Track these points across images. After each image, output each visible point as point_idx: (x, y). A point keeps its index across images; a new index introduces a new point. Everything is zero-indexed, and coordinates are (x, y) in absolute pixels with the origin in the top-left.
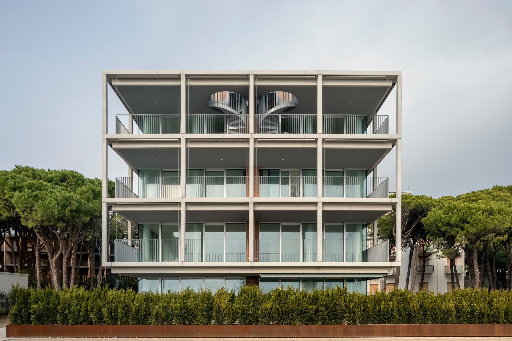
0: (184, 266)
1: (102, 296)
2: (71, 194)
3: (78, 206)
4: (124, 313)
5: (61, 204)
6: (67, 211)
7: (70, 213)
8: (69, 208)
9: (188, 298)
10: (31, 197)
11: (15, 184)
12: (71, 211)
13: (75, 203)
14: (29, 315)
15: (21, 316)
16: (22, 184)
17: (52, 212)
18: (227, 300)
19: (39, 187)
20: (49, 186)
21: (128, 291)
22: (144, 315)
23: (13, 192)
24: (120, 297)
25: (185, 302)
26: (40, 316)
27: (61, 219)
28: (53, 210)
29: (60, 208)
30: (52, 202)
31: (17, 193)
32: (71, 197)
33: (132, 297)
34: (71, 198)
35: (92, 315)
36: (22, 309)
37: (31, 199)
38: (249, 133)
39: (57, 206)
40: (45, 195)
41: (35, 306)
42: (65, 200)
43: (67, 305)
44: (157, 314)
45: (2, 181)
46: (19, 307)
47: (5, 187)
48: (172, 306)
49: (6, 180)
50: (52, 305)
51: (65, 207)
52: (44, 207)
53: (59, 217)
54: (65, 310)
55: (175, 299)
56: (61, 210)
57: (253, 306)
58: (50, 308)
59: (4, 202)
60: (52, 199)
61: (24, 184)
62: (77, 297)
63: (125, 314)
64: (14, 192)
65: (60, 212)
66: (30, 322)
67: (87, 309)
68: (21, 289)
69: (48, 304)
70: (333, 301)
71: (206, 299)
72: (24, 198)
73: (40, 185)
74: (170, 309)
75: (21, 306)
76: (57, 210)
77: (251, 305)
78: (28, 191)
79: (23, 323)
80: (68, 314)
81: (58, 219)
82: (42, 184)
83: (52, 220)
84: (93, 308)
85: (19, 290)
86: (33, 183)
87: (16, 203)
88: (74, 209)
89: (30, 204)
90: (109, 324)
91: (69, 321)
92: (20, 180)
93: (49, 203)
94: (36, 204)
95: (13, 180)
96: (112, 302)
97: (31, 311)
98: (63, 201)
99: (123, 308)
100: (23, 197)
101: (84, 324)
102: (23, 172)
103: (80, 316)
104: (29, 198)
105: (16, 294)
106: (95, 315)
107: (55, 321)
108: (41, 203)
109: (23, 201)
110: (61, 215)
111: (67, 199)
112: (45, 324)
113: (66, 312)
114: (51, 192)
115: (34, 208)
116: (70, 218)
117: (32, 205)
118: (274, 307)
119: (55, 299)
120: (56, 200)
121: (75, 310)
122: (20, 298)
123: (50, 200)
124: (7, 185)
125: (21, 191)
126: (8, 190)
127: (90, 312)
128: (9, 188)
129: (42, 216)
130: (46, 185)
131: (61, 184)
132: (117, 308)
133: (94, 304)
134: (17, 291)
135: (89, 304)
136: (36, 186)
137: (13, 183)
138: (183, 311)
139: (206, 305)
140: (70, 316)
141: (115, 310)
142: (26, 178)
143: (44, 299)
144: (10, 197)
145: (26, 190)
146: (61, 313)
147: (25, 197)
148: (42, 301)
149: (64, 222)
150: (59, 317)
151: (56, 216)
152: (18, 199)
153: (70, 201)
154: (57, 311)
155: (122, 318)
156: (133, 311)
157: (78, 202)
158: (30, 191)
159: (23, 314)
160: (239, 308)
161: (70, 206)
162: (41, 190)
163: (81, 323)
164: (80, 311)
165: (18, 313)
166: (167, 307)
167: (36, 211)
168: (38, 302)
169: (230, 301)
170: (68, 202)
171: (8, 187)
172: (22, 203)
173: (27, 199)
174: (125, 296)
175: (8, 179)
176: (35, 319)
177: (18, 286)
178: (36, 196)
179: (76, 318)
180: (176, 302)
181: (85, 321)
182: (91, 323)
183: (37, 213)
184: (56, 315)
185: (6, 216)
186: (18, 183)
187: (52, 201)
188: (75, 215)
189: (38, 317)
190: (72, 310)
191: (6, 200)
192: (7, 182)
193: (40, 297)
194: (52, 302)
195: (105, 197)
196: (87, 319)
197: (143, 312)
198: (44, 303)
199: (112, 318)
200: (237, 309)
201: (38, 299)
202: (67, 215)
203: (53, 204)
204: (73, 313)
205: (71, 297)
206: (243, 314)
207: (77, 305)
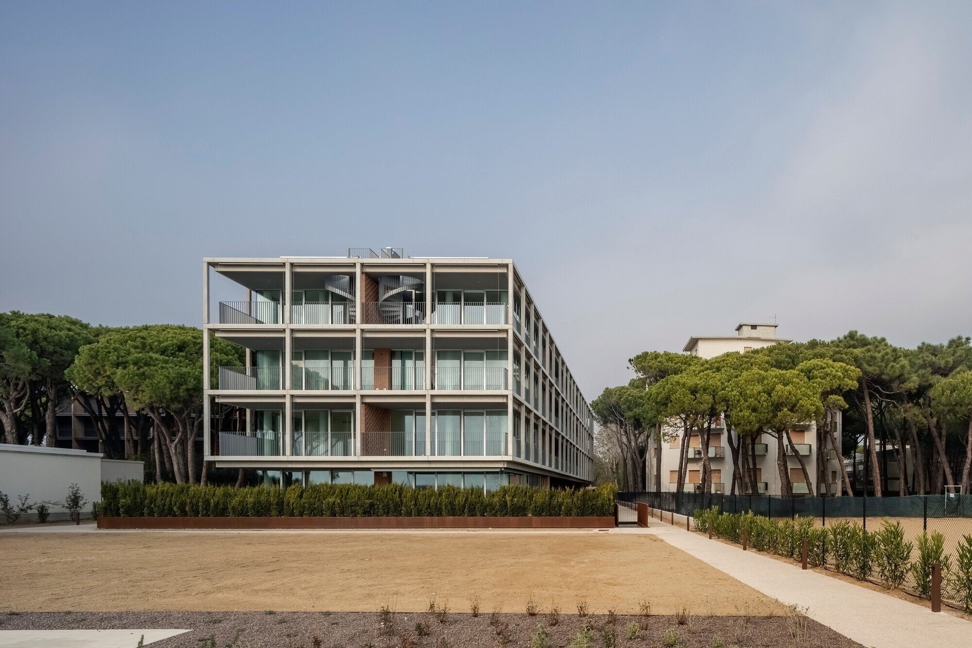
0: (289, 460)
1: (185, 492)
2: (188, 369)
3: (197, 384)
4: (205, 506)
5: (174, 382)
6: (181, 390)
7: (185, 393)
8: (184, 387)
9: (262, 493)
10: (137, 375)
11: (118, 359)
12: (187, 390)
13: (192, 381)
14: (118, 509)
15: (111, 510)
16: (127, 359)
17: (163, 392)
18: (296, 495)
19: (147, 362)
20: (160, 361)
21: (209, 487)
22: (222, 509)
23: (115, 369)
24: (201, 492)
25: (259, 497)
26: (127, 509)
27: (175, 399)
28: (164, 390)
29: (172, 387)
30: (162, 381)
31: (119, 371)
32: (186, 373)
33: (212, 492)
34: (187, 375)
35: (175, 509)
36: (111, 503)
37: (136, 377)
38: (355, 323)
39: (168, 385)
40: (154, 372)
41: (123, 501)
42: (179, 378)
43: (153, 500)
44: (233, 508)
45: (102, 355)
46: (108, 501)
47: (106, 363)
48: (247, 501)
49: (108, 354)
50: (139, 500)
51: (178, 385)
52: (153, 386)
53: (172, 397)
54: (151, 505)
55: (251, 494)
56: (174, 389)
57: (319, 501)
58: (137, 502)
59: (106, 379)
60: (162, 377)
61: (129, 358)
62: (163, 492)
63: (206, 508)
64: (117, 368)
65: (173, 392)
66: (119, 515)
67: (171, 504)
68: (110, 486)
69: (136, 499)
70: (388, 497)
71: (277, 495)
72: (129, 377)
73: (149, 359)
74: (245, 504)
75: (110, 500)
76: (168, 390)
77: (317, 500)
78: (133, 368)
79: (112, 516)
80: (153, 507)
81: (171, 398)
82: (151, 358)
83: (164, 401)
84: (176, 502)
85: (109, 487)
86: (140, 357)
87: (119, 382)
88: (190, 387)
89: (136, 383)
90: (191, 516)
91: (155, 514)
92: (125, 353)
93: (159, 382)
94: (143, 382)
95: (116, 353)
96: (194, 497)
97: (120, 505)
98: (177, 379)
99: (204, 503)
100: (127, 375)
101: (168, 517)
102: (129, 342)
103: (165, 509)
104: (134, 376)
105: (105, 489)
106: (178, 508)
107: (142, 514)
108: (148, 382)
109: (128, 380)
110: (174, 395)
111: (182, 376)
112: (132, 516)
113: (152, 506)
114: (163, 368)
115: (140, 389)
116: (187, 397)
117: (137, 385)
118: (336, 502)
119: (142, 494)
120: (168, 377)
121: (160, 503)
122: (109, 494)
123: (160, 379)
124: (109, 361)
125: (125, 368)
126: (109, 367)
127: (174, 506)
128: (111, 364)
129: (151, 397)
130: (156, 359)
131: (179, 354)
132: (198, 502)
133: (178, 498)
134: (107, 487)
135: (173, 499)
136: (144, 361)
137: (115, 358)
138: (257, 505)
139: (276, 500)
140: (155, 509)
141: (196, 504)
142: (132, 350)
143: (132, 494)
144: (112, 374)
145: (132, 366)
146: (148, 507)
147: (129, 375)
148: (130, 496)
149: (179, 402)
150: (146, 511)
151: (168, 397)
152: (122, 378)
153: (186, 378)
154: (144, 505)
155: (203, 511)
156: (212, 504)
157: (197, 379)
158: (136, 368)
159: (112, 508)
160: (306, 503)
161: (186, 384)
162: (150, 365)
163: (166, 516)
164: (164, 505)
165: (108, 507)
166: (243, 502)
167: (143, 391)
168: (126, 497)
169: (299, 496)
170: (183, 380)
171: (109, 362)
172: (125, 382)
173: (132, 378)
174: (206, 492)
175: (110, 352)
176: (123, 513)
177: (107, 483)
178: (143, 373)
179: (161, 511)
180: (251, 497)
181: (169, 514)
182: (175, 516)
183: (144, 394)
184: (144, 509)
185: (108, 394)
186: (122, 357)
187: (163, 379)
188: (193, 394)
189: (126, 511)
190: (157, 505)
191: (109, 377)
192: (109, 357)
193: (128, 493)
194: (139, 497)
195: (207, 388)
196: (171, 512)
197: (221, 506)
198: (132, 497)
199: (193, 511)
200: (304, 503)
201: (126, 494)
202: (181, 394)
203: (163, 384)
204: (159, 507)
205: (157, 492)
206: (309, 508)
207: (162, 499)
